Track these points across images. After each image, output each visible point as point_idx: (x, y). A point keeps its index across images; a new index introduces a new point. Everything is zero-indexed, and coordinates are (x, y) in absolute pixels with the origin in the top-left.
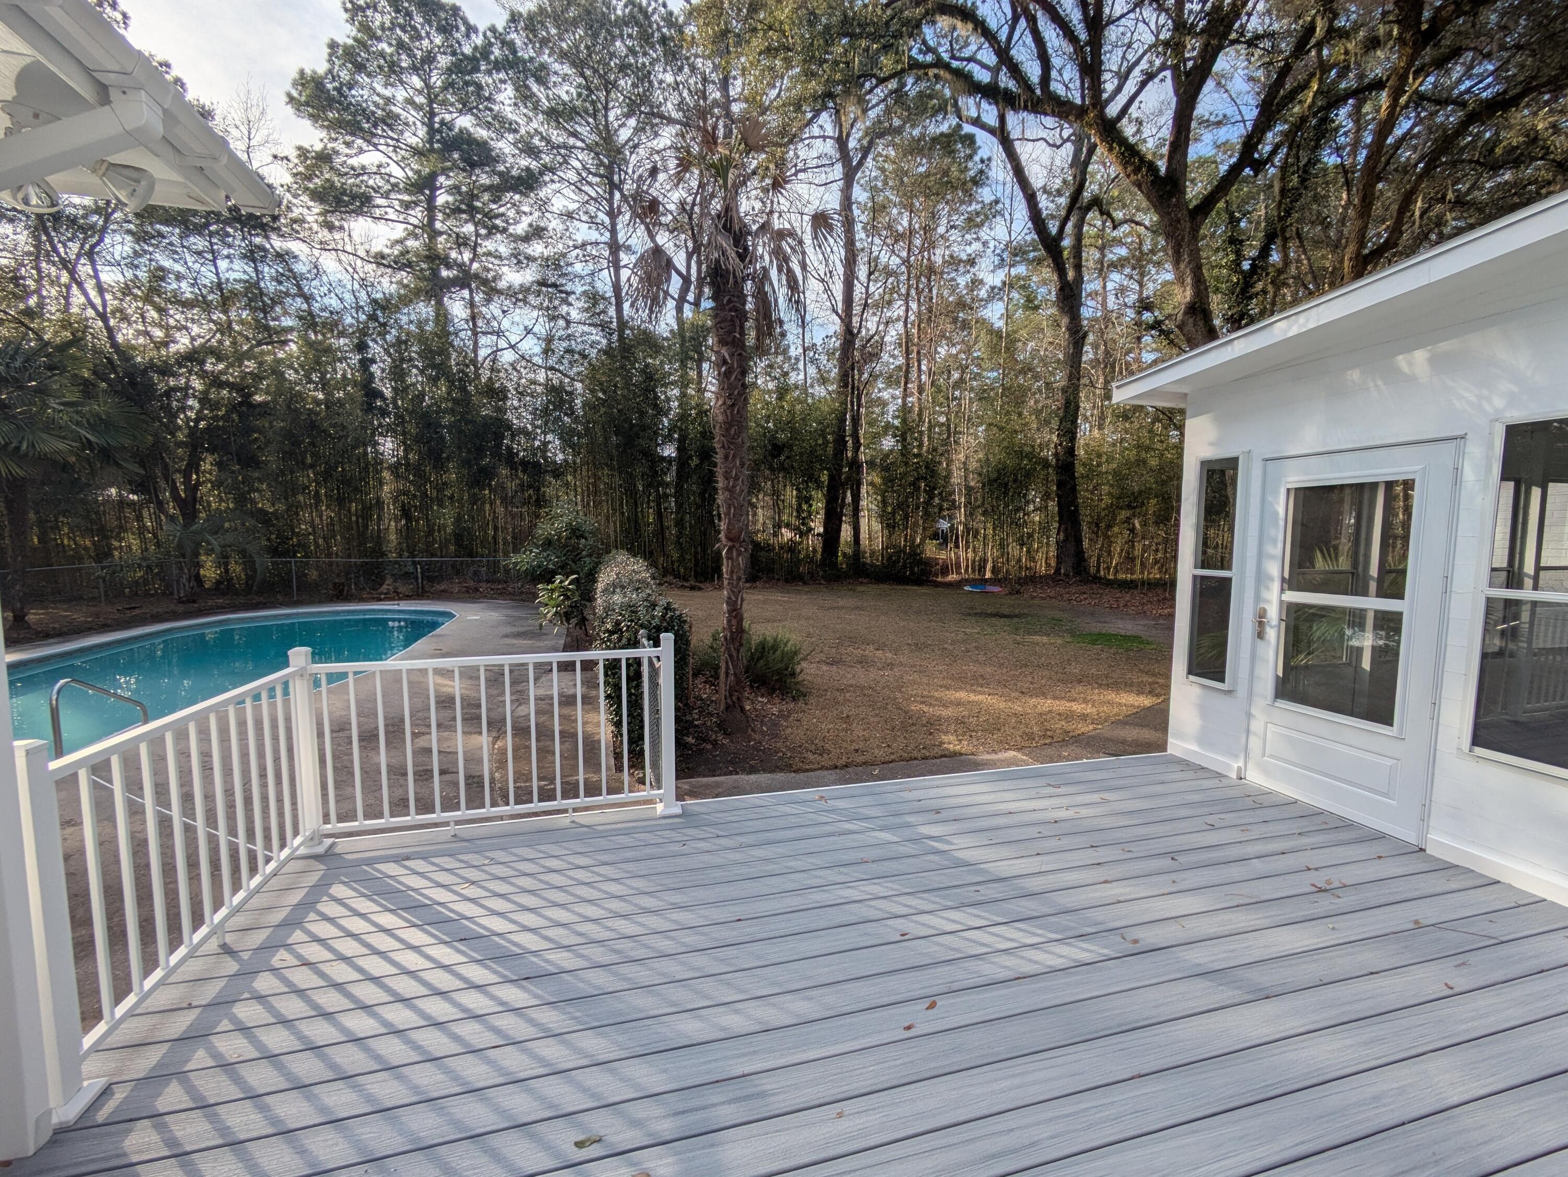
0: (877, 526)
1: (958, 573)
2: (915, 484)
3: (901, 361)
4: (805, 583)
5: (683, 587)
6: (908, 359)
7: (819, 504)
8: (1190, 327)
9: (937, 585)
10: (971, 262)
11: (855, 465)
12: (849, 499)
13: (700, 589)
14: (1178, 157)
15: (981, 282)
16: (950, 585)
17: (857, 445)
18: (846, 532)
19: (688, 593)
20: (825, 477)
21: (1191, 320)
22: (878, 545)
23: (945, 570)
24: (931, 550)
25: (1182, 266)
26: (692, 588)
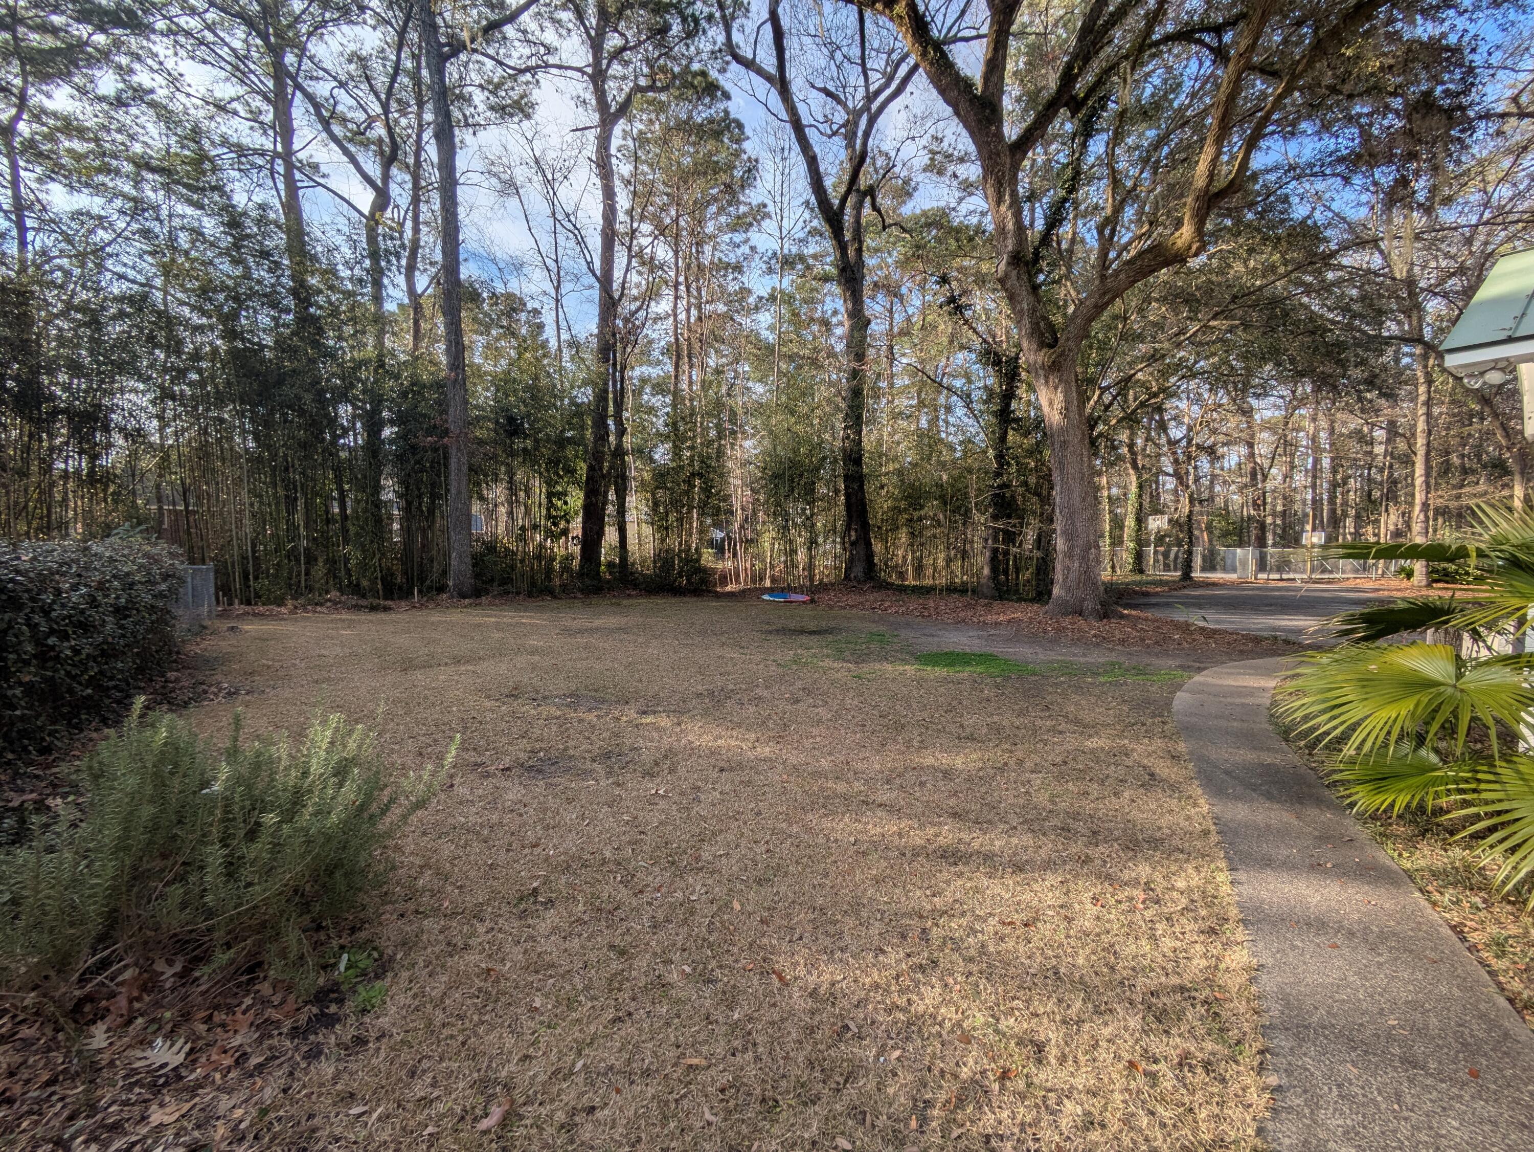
0: (647, 530)
1: (738, 581)
2: (689, 482)
3: (670, 368)
4: (555, 597)
5: (357, 608)
6: (677, 367)
7: (576, 499)
8: (1012, 281)
9: (719, 596)
10: (738, 268)
11: (619, 452)
12: (612, 496)
13: (386, 609)
14: (994, 79)
15: (749, 292)
16: (731, 595)
17: (621, 432)
18: (611, 535)
19: (364, 616)
20: (582, 468)
21: (1015, 273)
22: (649, 549)
23: (724, 579)
24: (708, 558)
25: (1003, 208)
26: (373, 609)
